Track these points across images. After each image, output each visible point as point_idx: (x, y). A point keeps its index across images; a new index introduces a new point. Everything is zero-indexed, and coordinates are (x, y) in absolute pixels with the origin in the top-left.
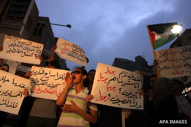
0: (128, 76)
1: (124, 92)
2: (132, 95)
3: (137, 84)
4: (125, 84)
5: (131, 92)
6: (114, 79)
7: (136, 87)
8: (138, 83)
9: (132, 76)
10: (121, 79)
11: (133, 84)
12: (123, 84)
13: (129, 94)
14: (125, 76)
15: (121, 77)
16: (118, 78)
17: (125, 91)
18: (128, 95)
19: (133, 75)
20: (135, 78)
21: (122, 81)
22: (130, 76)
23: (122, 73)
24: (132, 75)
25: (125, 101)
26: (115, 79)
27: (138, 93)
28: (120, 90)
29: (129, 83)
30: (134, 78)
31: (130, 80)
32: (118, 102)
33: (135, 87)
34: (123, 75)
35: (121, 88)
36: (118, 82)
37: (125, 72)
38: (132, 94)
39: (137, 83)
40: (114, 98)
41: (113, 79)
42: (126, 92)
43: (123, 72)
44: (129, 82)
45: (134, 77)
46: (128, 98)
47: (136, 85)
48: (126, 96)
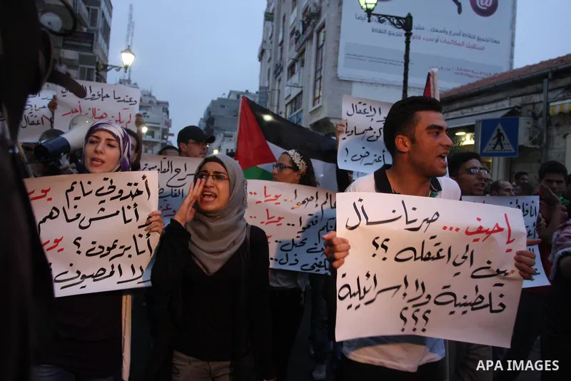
0: (94, 193)
1: (92, 246)
2: (121, 247)
3: (132, 210)
4: (91, 220)
5: (116, 241)
6: (52, 213)
7: (130, 221)
8: (135, 205)
9: (110, 187)
10: (76, 207)
11: (118, 212)
12: (82, 225)
13: (109, 249)
14: (85, 195)
15: (73, 203)
16: (64, 208)
17: (94, 243)
18: (105, 252)
19: (111, 182)
20: (121, 192)
21: (78, 215)
22: (102, 188)
23: (72, 189)
24: (107, 184)
25: (101, 272)
26: (55, 213)
27: (140, 236)
28: (78, 245)
29: (102, 214)
30: (116, 193)
31: (103, 201)
32: (78, 280)
33: (126, 222)
34: (77, 191)
35: (79, 238)
36: (68, 221)
37: (81, 183)
38: (119, 244)
39: (132, 206)
40: (66, 272)
41: (51, 217)
42: (97, 245)
43: (75, 183)
44: (103, 209)
45: (114, 187)
46: (110, 260)
47: (130, 214)
48: (101, 257)
